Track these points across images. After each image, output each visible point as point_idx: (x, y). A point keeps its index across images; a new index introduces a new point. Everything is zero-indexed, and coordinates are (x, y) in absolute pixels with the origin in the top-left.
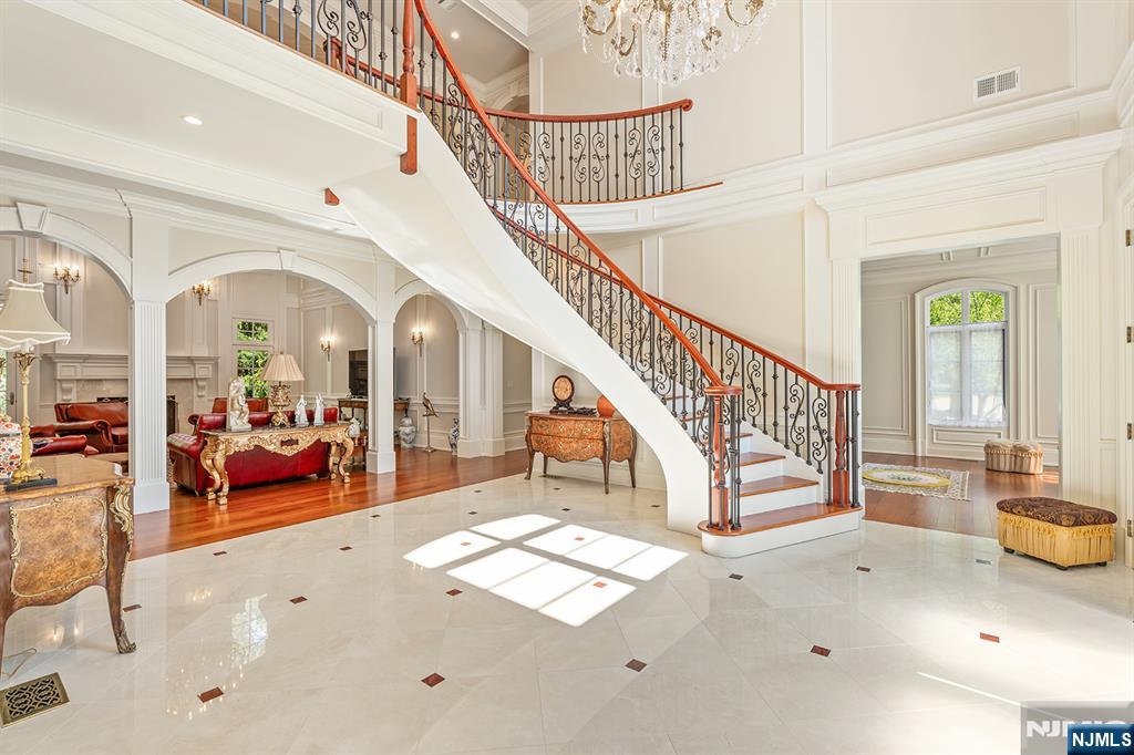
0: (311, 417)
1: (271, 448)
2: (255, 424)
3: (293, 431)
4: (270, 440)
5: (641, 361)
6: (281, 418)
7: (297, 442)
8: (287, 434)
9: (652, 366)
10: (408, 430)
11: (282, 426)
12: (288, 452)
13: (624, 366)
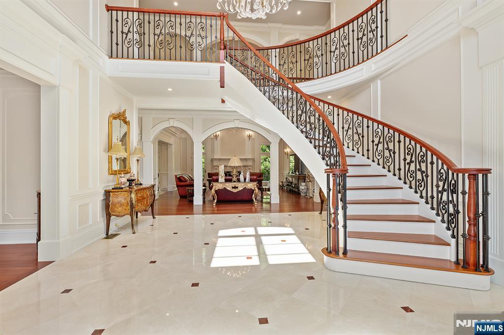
0: (245, 179)
1: (229, 189)
2: (226, 180)
3: (238, 183)
4: (229, 186)
5: (301, 125)
6: (235, 179)
7: (237, 188)
8: (236, 184)
9: (306, 126)
10: (303, 188)
11: (235, 182)
12: (235, 191)
13: (294, 126)
